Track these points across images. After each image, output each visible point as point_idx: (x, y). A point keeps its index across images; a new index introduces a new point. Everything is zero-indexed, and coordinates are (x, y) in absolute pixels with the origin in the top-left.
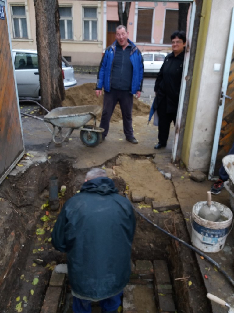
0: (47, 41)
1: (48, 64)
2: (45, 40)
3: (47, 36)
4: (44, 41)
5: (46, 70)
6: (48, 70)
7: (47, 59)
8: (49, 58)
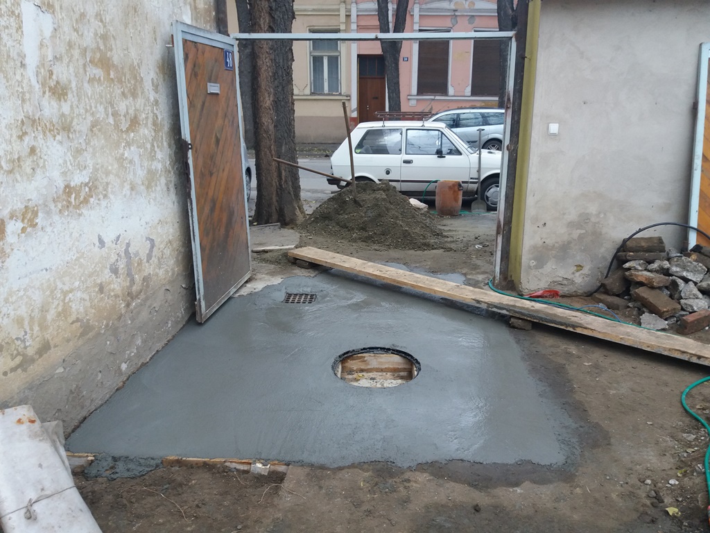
0: (271, 99)
1: (273, 137)
2: (269, 96)
3: (272, 90)
4: (267, 98)
5: (270, 147)
6: (272, 147)
7: (271, 127)
8: (275, 126)
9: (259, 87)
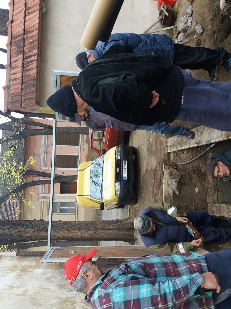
1: (94, 232)
2: (76, 233)
5: (99, 233)
9: (72, 237)
